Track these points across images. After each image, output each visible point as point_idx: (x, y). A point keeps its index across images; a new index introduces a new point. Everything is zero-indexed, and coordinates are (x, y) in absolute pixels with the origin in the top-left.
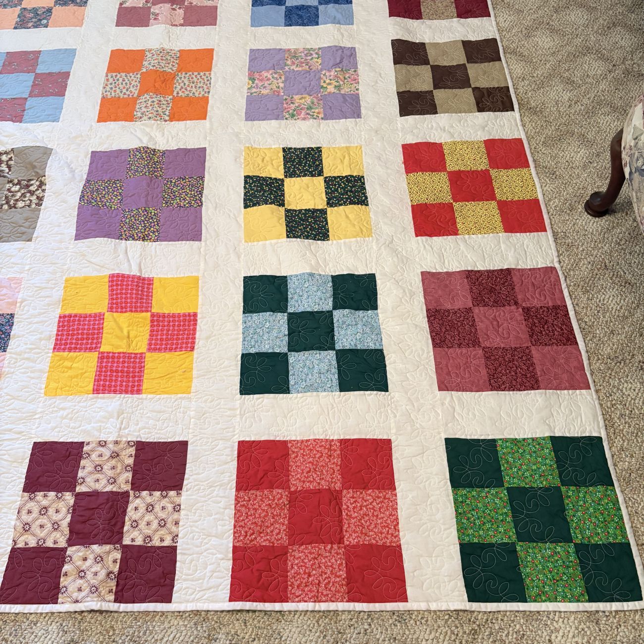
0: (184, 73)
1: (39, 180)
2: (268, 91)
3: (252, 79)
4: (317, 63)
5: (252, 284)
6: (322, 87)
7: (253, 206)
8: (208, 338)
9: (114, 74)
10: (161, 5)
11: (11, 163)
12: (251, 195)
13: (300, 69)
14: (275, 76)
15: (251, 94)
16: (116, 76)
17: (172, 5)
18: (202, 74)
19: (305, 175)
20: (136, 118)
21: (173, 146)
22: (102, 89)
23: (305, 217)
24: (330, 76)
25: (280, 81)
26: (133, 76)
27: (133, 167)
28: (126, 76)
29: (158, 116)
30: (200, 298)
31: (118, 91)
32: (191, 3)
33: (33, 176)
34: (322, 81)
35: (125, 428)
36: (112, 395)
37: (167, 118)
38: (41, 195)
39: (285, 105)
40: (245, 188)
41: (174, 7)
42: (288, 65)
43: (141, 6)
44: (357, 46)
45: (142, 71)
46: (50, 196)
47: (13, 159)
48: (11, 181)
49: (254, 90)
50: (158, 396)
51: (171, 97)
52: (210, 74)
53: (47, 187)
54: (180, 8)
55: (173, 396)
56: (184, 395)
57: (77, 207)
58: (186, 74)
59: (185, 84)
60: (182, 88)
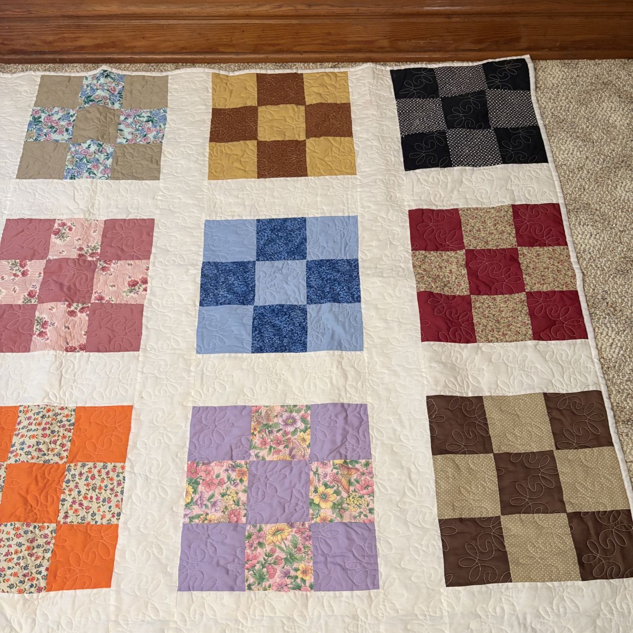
0: (80, 464)
2: (219, 514)
3: (193, 483)
4: (303, 440)
6: (312, 503)
10: (53, 304)
13: (275, 458)
14: (234, 475)
15: (191, 519)
17: (69, 306)
18: (110, 466)
24: (325, 475)
25: (241, 487)
32: (101, 298)
34: (312, 489)
37: (43, 583)
39: (248, 551)
41: (72, 308)
42: (255, 448)
43: (20, 302)
44: (369, 400)
45: (9, 462)
49: (196, 510)
51: (53, 526)
52: (123, 468)
54: (82, 310)
58: (83, 466)
59: (79, 492)
60: (74, 502)
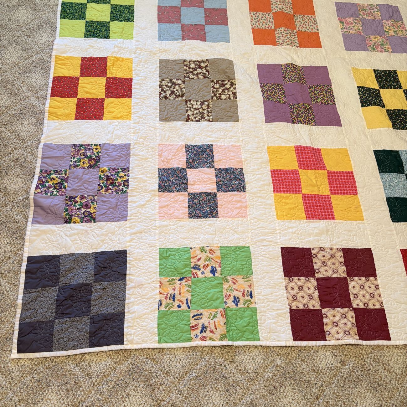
0: (298, 15)
1: (230, 81)
2: (354, 31)
3: (342, 22)
4: (378, 15)
5: (380, 155)
6: (385, 31)
7: (367, 106)
8: (363, 187)
9: (255, 13)
11: (208, 68)
12: (364, 99)
13: (369, 18)
14: (356, 21)
15: (344, 32)
16: (256, 14)
18: (310, 16)
19: (391, 88)
20: (278, 44)
21: (306, 64)
22: (250, 22)
23: (399, 114)
24: (389, 24)
25: (359, 25)
26: (267, 15)
27: (287, 76)
28: (263, 14)
29: (292, 44)
30: (352, 162)
31: (261, 24)
33: (225, 78)
34: (385, 27)
35: (333, 241)
36: (318, 220)
37: (298, 45)
38: (234, 92)
39: (367, 42)
40: (359, 94)
42: (361, 15)
44: (398, 5)
45: (272, 12)
46: (240, 92)
47: (208, 66)
48: (212, 81)
49: (345, 30)
50: (346, 222)
51: (295, 31)
52: (315, 17)
53: (237, 86)
55: (354, 222)
56: (361, 221)
57: (263, 101)
58: (300, 16)
59: (301, 23)
60: (300, 25)
